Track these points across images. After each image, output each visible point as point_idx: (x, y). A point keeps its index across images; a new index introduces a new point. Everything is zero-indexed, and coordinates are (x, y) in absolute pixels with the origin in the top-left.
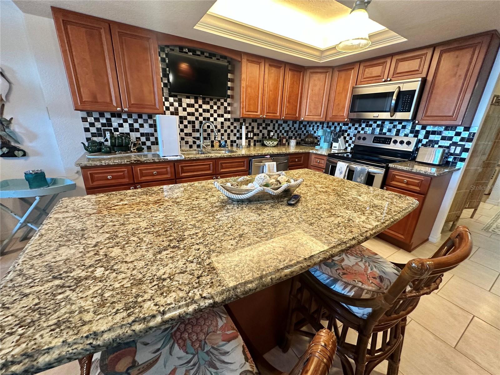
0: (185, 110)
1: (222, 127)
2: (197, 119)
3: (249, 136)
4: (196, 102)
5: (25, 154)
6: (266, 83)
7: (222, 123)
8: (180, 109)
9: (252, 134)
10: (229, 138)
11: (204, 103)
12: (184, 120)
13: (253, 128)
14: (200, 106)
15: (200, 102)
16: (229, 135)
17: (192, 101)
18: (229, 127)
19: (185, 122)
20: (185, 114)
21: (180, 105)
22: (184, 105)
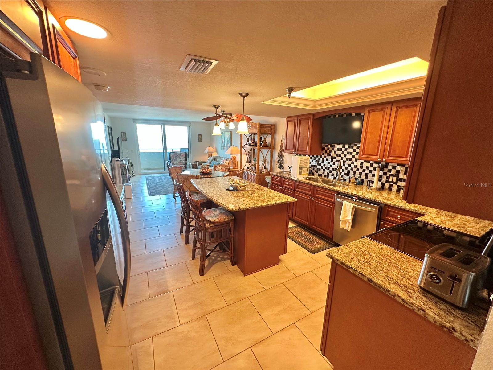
0: (335, 152)
1: (361, 167)
2: (342, 159)
3: (391, 180)
4: (344, 147)
5: (283, 168)
6: (391, 127)
7: (362, 164)
8: (333, 152)
9: (395, 178)
10: (366, 178)
11: (349, 147)
12: (333, 159)
13: (398, 172)
14: (346, 150)
15: (347, 147)
16: (367, 174)
17: (341, 146)
18: (368, 168)
19: (334, 160)
20: (335, 155)
21: (333, 149)
22: (336, 149)
